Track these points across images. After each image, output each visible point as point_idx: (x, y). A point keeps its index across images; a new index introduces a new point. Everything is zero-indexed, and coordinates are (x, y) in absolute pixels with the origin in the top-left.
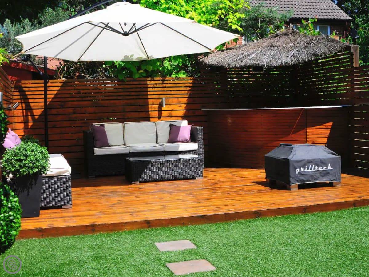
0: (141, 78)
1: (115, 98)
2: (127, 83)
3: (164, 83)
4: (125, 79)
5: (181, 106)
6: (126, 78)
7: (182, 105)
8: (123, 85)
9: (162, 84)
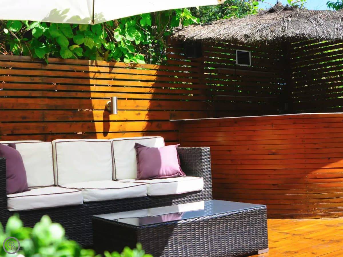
0: (75, 59)
1: (26, 93)
2: (49, 66)
3: (113, 71)
4: (46, 59)
5: (139, 114)
6: (48, 57)
7: (141, 112)
8: (41, 69)
9: (110, 73)
